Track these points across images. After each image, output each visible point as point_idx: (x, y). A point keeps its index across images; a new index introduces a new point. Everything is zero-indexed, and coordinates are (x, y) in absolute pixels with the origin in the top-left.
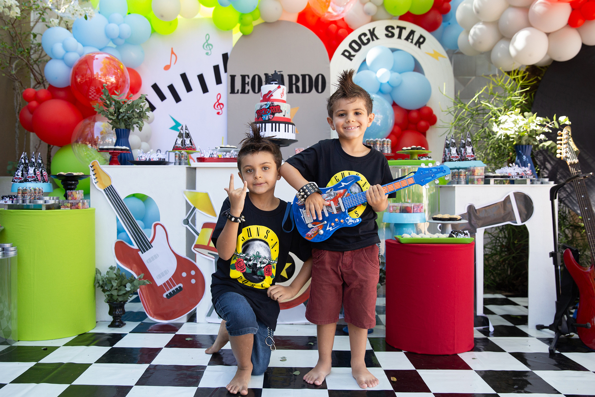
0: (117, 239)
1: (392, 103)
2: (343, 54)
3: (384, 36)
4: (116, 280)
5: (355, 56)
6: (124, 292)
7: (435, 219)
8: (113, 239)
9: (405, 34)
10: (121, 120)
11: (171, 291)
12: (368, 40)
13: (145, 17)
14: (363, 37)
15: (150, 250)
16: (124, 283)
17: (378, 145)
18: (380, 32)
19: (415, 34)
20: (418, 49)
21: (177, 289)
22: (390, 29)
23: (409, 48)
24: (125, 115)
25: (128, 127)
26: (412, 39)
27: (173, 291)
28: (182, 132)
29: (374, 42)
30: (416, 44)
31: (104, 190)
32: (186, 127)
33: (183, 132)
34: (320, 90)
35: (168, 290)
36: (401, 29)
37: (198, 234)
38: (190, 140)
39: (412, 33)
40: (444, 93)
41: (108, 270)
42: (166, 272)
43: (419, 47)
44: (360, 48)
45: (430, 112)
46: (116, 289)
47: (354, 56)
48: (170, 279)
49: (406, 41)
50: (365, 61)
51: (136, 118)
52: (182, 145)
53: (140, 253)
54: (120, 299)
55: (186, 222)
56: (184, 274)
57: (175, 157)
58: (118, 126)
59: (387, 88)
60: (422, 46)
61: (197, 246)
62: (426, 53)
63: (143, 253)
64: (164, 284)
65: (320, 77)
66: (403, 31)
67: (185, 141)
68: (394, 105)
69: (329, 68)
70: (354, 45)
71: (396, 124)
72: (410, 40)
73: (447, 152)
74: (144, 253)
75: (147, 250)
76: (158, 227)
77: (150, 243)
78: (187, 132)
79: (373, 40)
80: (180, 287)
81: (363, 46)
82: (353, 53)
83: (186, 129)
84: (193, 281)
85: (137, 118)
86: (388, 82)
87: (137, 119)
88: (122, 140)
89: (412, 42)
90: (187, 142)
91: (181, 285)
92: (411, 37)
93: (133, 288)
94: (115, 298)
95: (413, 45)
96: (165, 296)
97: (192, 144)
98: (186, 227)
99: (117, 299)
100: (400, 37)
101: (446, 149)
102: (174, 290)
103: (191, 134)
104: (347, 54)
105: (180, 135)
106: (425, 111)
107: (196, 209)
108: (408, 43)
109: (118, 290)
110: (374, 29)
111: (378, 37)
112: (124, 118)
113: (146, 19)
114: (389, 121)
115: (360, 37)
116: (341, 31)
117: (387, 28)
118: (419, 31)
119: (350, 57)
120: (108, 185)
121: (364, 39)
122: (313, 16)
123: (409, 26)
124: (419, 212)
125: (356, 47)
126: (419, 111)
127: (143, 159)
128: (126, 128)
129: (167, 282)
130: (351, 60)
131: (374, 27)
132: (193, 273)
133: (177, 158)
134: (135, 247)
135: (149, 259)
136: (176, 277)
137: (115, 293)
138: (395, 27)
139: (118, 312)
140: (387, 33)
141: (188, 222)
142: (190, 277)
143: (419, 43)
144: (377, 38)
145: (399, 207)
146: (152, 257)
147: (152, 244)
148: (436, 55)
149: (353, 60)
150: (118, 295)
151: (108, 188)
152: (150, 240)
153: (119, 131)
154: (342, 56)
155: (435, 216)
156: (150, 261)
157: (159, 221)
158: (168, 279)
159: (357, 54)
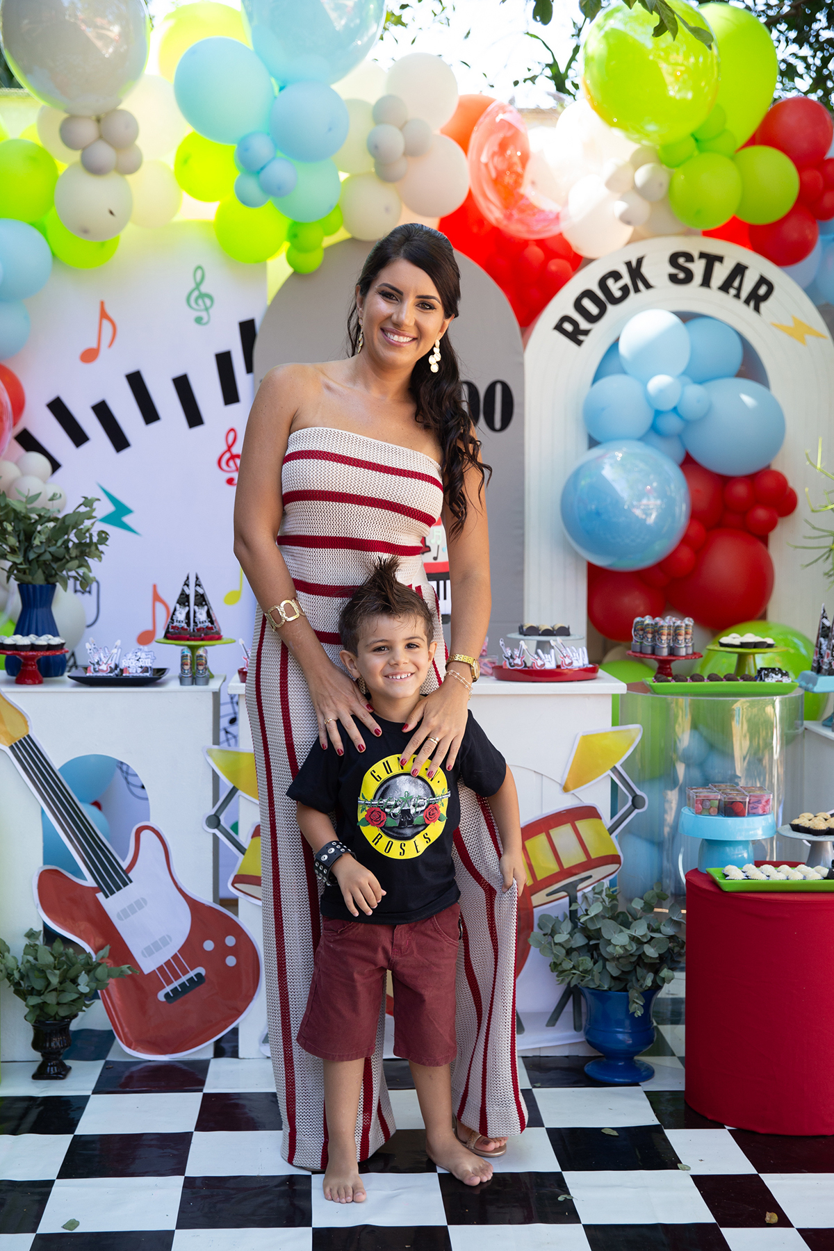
0: (45, 863)
1: (681, 457)
2: (559, 328)
3: (666, 278)
4: (55, 968)
5: (591, 334)
6: (75, 996)
7: (797, 828)
8: (36, 864)
9: (721, 273)
10: (34, 563)
11: (176, 984)
12: (625, 290)
13: (33, 225)
14: (610, 282)
15: (124, 890)
16: (72, 974)
17: (664, 638)
18: (657, 270)
19: (748, 273)
20: (754, 314)
21: (191, 980)
22: (681, 261)
23: (730, 310)
24: (45, 551)
25: (51, 580)
26: (739, 289)
27: (183, 985)
28: (187, 591)
29: (639, 295)
30: (747, 302)
31: (12, 748)
32: (197, 578)
33: (191, 592)
34: (498, 424)
35: (169, 982)
36: (711, 260)
37: (242, 850)
38: (209, 615)
39: (739, 270)
40: (819, 466)
41: (26, 941)
42: (165, 941)
43: (757, 309)
44: (603, 310)
45: (781, 482)
46: (55, 990)
47: (586, 333)
48: (175, 957)
49: (722, 294)
50: (616, 344)
51: (72, 559)
52: (188, 624)
53: (100, 896)
54: (63, 1012)
55: (214, 821)
56: (209, 945)
57: (183, 664)
58: (28, 578)
59: (671, 424)
60: (763, 306)
61: (240, 879)
62: (774, 325)
63: (107, 896)
64: (160, 968)
65: (499, 388)
66: (717, 265)
67: (195, 612)
68: (688, 464)
69: (522, 365)
70: (587, 303)
71: (695, 515)
72: (732, 292)
73: (824, 647)
74: (111, 898)
75: (119, 888)
76: (146, 835)
77: (126, 872)
78: (201, 591)
79: (637, 290)
80: (198, 975)
81: (610, 307)
82: (584, 325)
83: (198, 585)
84: (231, 961)
85: (76, 557)
86: (675, 409)
87: (76, 562)
88: (39, 613)
89: (737, 296)
90: (202, 615)
91: (201, 970)
92: (736, 284)
93: (94, 985)
94: (52, 1010)
95: (739, 305)
96: (161, 997)
97: (212, 622)
98: (214, 835)
99: (57, 1013)
100: (706, 282)
101: (822, 640)
102: (184, 983)
103: (210, 598)
104: (568, 327)
105: (183, 600)
106: (769, 482)
107: (239, 793)
108: (728, 299)
109: (59, 991)
110: (640, 261)
111: (651, 281)
112: (42, 558)
113: (37, 233)
114: (677, 510)
115: (602, 284)
116: (554, 265)
117: (673, 260)
118: (758, 266)
119: (576, 336)
120: (20, 735)
121: (614, 287)
122: (481, 221)
123: (734, 253)
124: (761, 812)
125: (594, 310)
126: (754, 479)
127: (104, 670)
128: (48, 583)
129: (168, 963)
130: (579, 343)
131: (640, 255)
132: (230, 941)
133: (187, 667)
134: (89, 882)
135: (124, 911)
136: (190, 950)
137: (51, 998)
138: (696, 255)
139: (56, 1043)
140: (674, 271)
141: (219, 821)
142: (223, 951)
143: (756, 299)
144: (648, 286)
145: (717, 802)
146: (131, 907)
147: (130, 875)
148: (798, 331)
149: (584, 345)
150: (58, 1004)
151: (20, 741)
152: (125, 865)
153: (31, 590)
154: (557, 334)
155: (796, 822)
156: (125, 914)
157: (149, 820)
158: (168, 957)
159: (598, 329)
